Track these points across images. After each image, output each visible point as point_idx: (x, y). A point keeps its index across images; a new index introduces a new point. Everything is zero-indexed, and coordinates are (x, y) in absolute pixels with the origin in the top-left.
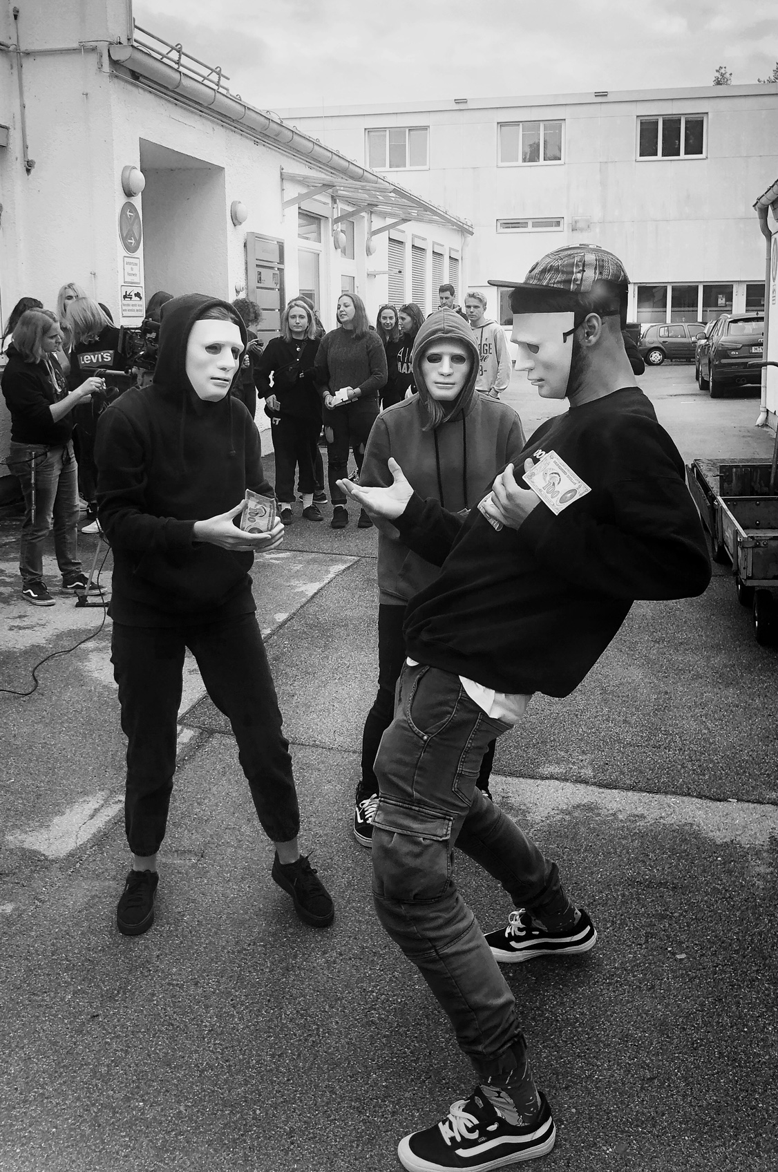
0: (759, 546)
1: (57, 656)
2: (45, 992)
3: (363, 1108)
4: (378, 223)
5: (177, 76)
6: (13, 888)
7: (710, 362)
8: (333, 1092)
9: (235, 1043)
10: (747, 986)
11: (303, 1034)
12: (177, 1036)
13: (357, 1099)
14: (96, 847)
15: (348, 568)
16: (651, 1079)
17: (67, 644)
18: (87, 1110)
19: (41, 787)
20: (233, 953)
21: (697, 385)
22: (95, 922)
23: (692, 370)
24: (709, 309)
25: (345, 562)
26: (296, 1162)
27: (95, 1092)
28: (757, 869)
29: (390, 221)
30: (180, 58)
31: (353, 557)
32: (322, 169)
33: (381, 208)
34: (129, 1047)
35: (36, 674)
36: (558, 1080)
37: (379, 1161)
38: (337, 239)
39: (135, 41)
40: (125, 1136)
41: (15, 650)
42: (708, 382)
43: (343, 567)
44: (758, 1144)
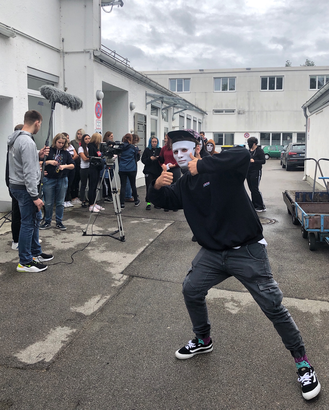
0: (311, 218)
1: (78, 252)
2: (91, 356)
3: (198, 391)
4: (176, 111)
5: (114, 61)
6: (75, 324)
7: (286, 159)
8: (188, 386)
9: (155, 372)
10: (317, 355)
11: (176, 369)
12: (135, 369)
13: (196, 388)
14: (100, 312)
15: (172, 224)
16: (290, 383)
17: (81, 247)
18: (110, 391)
19: (79, 293)
20: (150, 345)
21: (281, 167)
22: (103, 335)
23: (279, 161)
24: (284, 141)
25: (170, 223)
26: (179, 407)
27: (112, 386)
28: (317, 320)
29: (180, 110)
30: (115, 55)
31: (173, 221)
32: (159, 92)
33: (178, 105)
34: (121, 373)
35: (72, 257)
36: (259, 383)
37: (206, 406)
38: (163, 115)
39: (102, 50)
40: (123, 399)
41: (64, 249)
42: (285, 166)
43: (170, 224)
44: (325, 401)
